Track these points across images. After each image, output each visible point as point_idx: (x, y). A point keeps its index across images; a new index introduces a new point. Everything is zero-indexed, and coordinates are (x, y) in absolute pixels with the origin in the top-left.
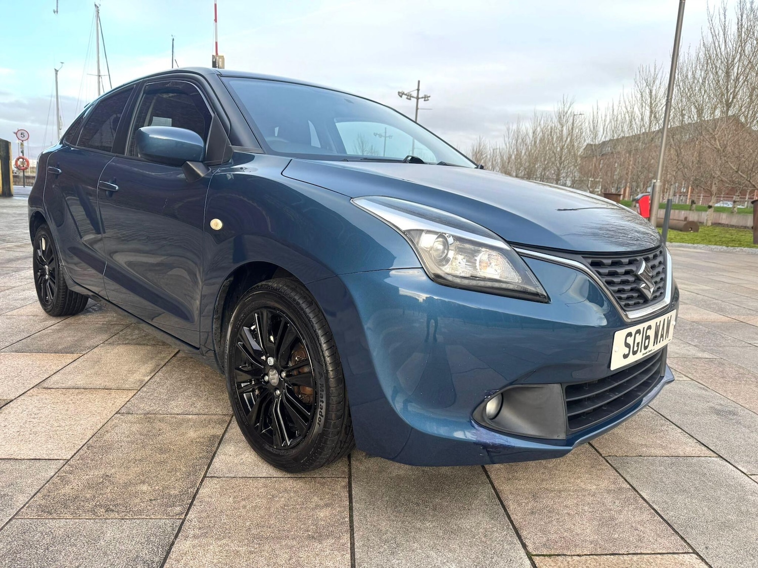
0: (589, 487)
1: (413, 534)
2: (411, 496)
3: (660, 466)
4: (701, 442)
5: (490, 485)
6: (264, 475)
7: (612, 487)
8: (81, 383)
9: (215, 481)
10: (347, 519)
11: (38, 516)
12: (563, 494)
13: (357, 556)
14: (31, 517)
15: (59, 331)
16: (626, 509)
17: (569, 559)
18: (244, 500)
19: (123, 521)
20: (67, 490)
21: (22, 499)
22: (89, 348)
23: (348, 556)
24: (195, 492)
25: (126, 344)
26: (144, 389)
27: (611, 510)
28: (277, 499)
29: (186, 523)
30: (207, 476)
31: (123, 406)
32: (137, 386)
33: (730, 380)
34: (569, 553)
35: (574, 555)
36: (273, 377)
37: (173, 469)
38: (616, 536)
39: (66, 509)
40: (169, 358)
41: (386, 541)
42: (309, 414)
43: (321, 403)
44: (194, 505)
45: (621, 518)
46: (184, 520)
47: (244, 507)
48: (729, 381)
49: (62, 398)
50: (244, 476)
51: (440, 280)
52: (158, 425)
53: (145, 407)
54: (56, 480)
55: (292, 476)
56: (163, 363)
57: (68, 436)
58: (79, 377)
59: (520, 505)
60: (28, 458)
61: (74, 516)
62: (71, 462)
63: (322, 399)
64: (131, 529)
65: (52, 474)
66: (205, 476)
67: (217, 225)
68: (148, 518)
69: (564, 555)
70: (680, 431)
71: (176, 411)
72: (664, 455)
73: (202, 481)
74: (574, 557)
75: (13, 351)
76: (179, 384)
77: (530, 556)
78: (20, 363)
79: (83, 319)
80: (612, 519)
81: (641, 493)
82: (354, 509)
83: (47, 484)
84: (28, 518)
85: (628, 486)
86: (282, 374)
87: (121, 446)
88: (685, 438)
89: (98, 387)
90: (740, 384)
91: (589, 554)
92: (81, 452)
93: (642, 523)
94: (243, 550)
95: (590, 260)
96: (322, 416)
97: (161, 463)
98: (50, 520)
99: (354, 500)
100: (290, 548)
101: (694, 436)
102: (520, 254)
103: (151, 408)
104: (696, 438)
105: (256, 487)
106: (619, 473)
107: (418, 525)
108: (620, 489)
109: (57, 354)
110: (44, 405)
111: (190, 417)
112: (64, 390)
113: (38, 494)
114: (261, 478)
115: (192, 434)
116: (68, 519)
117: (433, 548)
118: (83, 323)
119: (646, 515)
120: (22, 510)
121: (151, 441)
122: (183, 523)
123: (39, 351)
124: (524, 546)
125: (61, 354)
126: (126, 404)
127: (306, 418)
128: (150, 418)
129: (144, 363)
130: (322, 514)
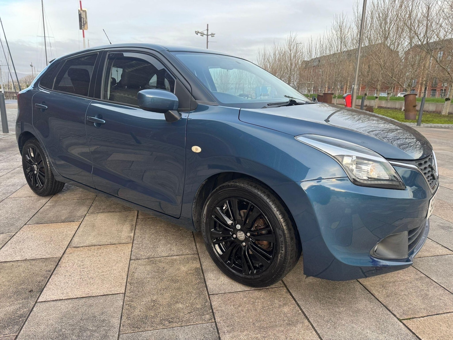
0: (406, 278)
1: (338, 316)
2: (323, 294)
3: (433, 262)
4: (444, 246)
5: (358, 282)
6: (240, 290)
7: (417, 277)
8: (94, 242)
9: (216, 297)
10: (300, 311)
11: (133, 330)
12: (397, 284)
13: (319, 332)
14: (130, 332)
15: (53, 206)
16: (430, 288)
17: (419, 319)
18: (239, 306)
19: (182, 327)
20: (137, 312)
21: (116, 322)
22: (81, 217)
23: (314, 332)
24: (210, 305)
25: (102, 212)
26: (135, 242)
27: (423, 290)
28: (256, 304)
29: (218, 325)
30: (210, 294)
31: (131, 255)
32: (129, 240)
33: (439, 207)
34: (417, 317)
35: (420, 317)
36: (241, 236)
37: (188, 292)
38: (433, 304)
39: (146, 324)
40: (136, 220)
41: (328, 322)
42: (271, 257)
43: (282, 251)
44: (215, 313)
45: (430, 294)
46: (215, 322)
47: (243, 311)
48: (438, 209)
49: (90, 253)
50: (230, 292)
51: (357, 183)
52: (161, 265)
53: (144, 253)
54: (126, 307)
55: (255, 289)
56: (134, 224)
57: (112, 278)
58: (90, 238)
59: (379, 292)
60: (100, 295)
61: (153, 328)
62: (127, 294)
63: (282, 249)
64: (191, 331)
65: (122, 303)
66: (209, 295)
67: (197, 149)
68: (195, 324)
69: (416, 318)
70: (431, 241)
71: (164, 254)
72: (431, 255)
73: (209, 298)
74: (420, 318)
75: (35, 224)
76: (153, 236)
77: (401, 321)
78: (46, 231)
79: (62, 197)
80: (427, 295)
81: (432, 278)
82: (300, 305)
83: (124, 311)
84: (128, 333)
85: (424, 275)
86: (247, 234)
87: (149, 281)
88: (435, 245)
89: (106, 243)
90: (444, 210)
91: (426, 315)
92: (128, 288)
93: (440, 294)
94: (259, 336)
95: (418, 163)
96: (282, 258)
97: (179, 289)
98: (142, 332)
99: (297, 300)
100: (282, 332)
101: (438, 243)
102: (392, 164)
103: (148, 254)
104: (440, 244)
105: (241, 298)
106: (416, 268)
107: (337, 310)
108: (421, 277)
109: (65, 223)
110: (83, 259)
111: (175, 257)
112: (88, 247)
113: (123, 317)
114: (239, 292)
115: (184, 269)
116: (151, 330)
117: (352, 322)
118: (65, 200)
119: (441, 291)
120: (121, 328)
121: (163, 275)
122: (216, 324)
123: (52, 222)
124: (395, 316)
125: (67, 223)
126: (131, 253)
127: (268, 259)
128: (152, 261)
129: (123, 224)
130: (286, 309)
